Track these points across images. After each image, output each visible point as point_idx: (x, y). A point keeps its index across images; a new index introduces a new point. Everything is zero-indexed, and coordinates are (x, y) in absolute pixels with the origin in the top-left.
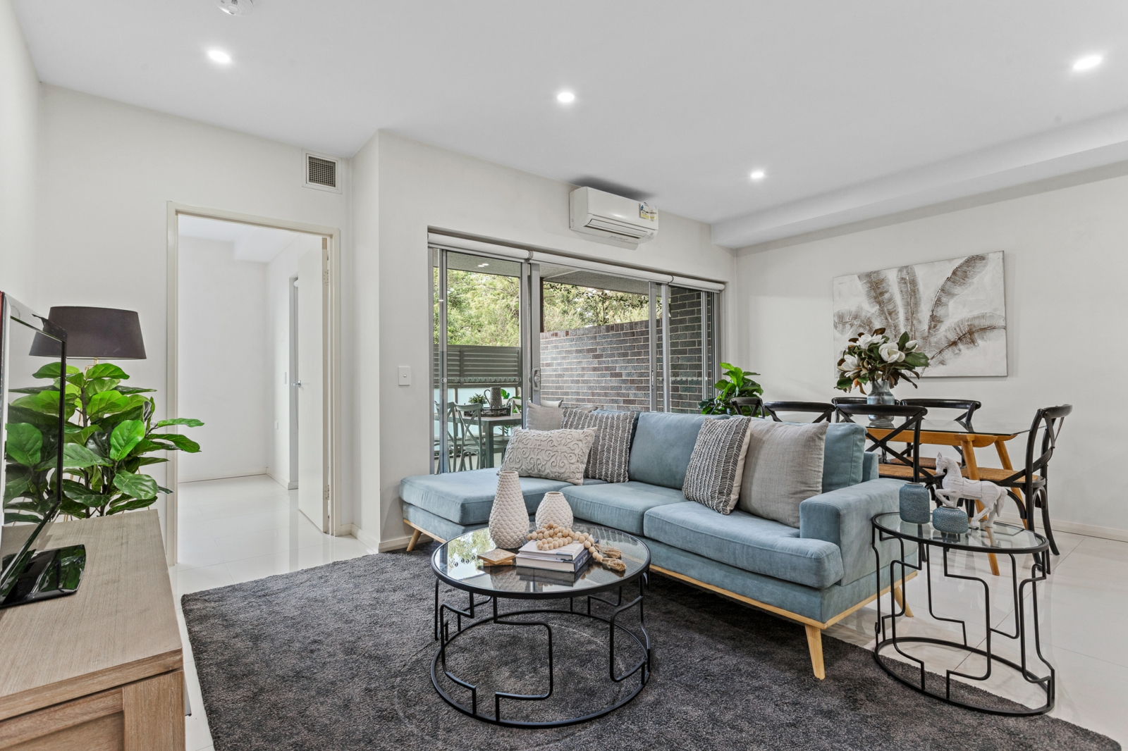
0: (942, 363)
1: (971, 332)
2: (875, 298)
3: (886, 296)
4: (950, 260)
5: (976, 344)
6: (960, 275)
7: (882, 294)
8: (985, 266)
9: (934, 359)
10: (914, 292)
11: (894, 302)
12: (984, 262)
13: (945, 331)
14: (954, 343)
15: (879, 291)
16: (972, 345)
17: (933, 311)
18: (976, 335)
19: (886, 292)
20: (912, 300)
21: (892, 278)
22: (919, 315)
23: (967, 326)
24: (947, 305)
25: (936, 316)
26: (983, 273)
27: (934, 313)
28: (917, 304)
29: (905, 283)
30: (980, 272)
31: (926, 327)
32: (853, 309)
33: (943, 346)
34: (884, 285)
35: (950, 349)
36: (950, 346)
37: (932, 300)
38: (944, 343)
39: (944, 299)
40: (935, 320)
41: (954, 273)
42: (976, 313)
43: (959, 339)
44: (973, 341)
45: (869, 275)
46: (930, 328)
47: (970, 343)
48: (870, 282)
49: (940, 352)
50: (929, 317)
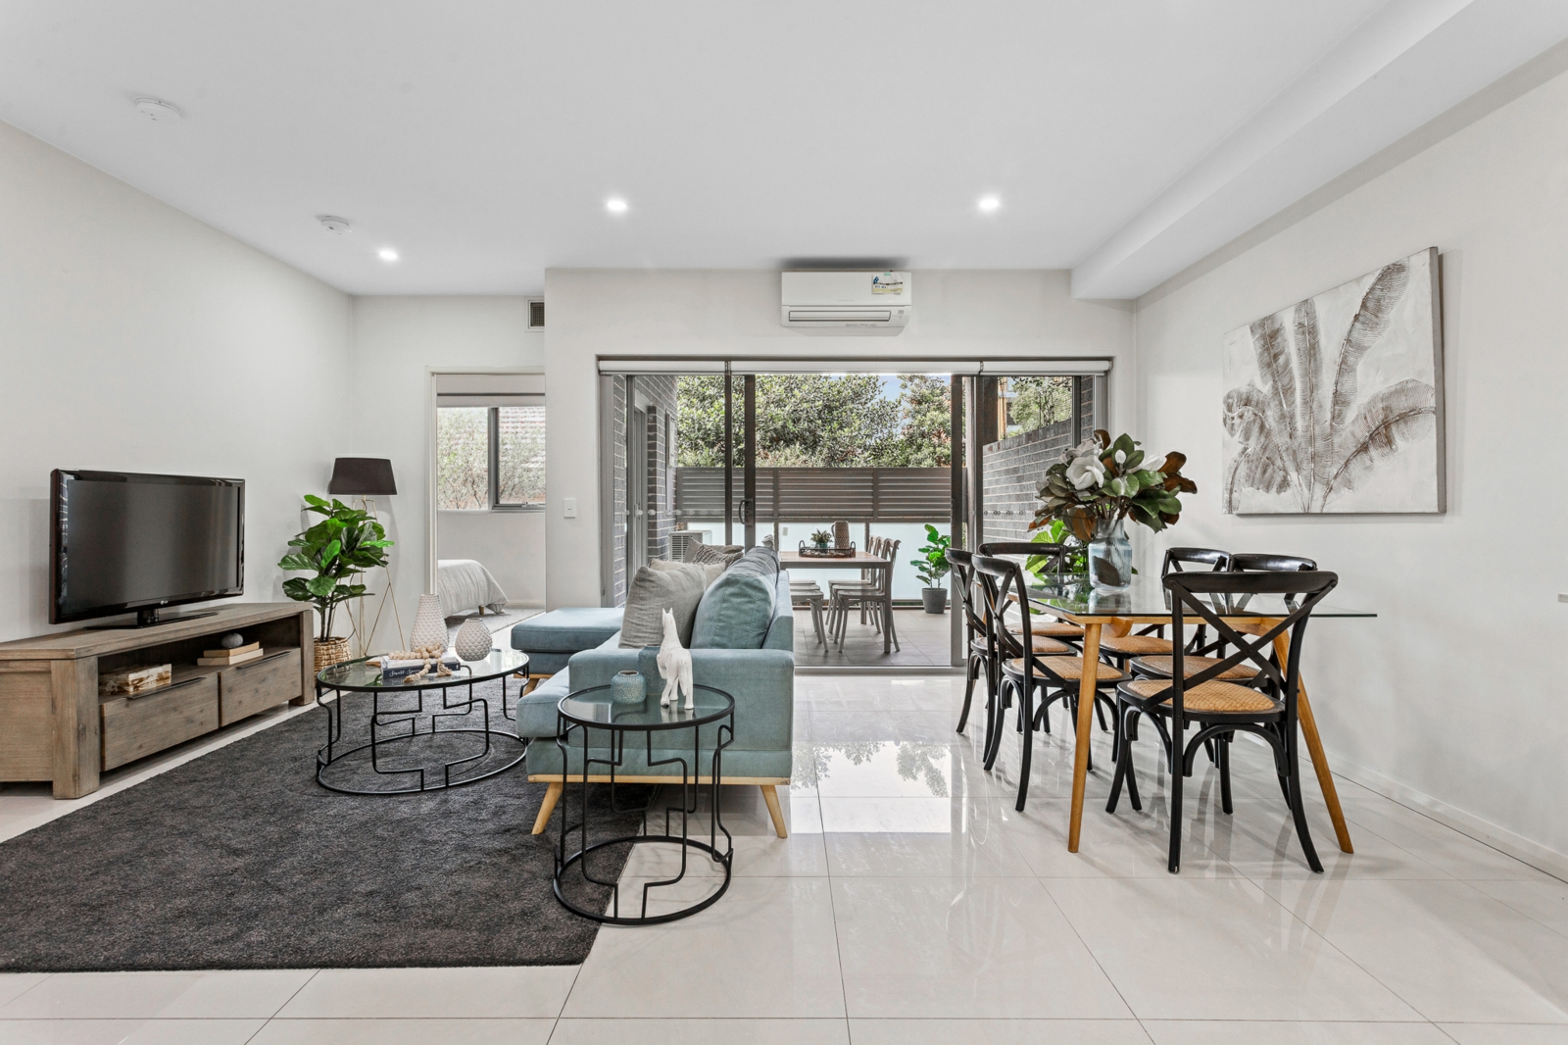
0: (1349, 484)
1: (1386, 425)
2: (1269, 365)
3: (1282, 360)
4: (1358, 280)
5: (1394, 447)
6: (1371, 310)
7: (1276, 357)
8: (1404, 284)
9: (1338, 479)
10: (1314, 349)
11: (1290, 372)
12: (1403, 275)
13: (1353, 426)
14: (1364, 448)
15: (1272, 352)
16: (1386, 450)
17: (1336, 383)
18: (1394, 428)
19: (1281, 353)
20: (1312, 365)
21: (1288, 322)
22: (1320, 392)
23: (1381, 411)
24: (1355, 370)
25: (1341, 394)
26: (1403, 298)
27: (1339, 388)
28: (1317, 371)
29: (1303, 333)
30: (1398, 298)
31: (1328, 416)
32: (1244, 389)
33: (1348, 453)
34: (1279, 340)
35: (1358, 457)
36: (1358, 452)
37: (1335, 363)
38: (1350, 446)
39: (1351, 359)
40: (1339, 400)
41: (1364, 306)
42: (1393, 382)
43: (1371, 437)
44: (1389, 442)
45: (1263, 323)
46: (1333, 418)
47: (1386, 445)
48: (1263, 337)
49: (1346, 464)
50: (1331, 395)
